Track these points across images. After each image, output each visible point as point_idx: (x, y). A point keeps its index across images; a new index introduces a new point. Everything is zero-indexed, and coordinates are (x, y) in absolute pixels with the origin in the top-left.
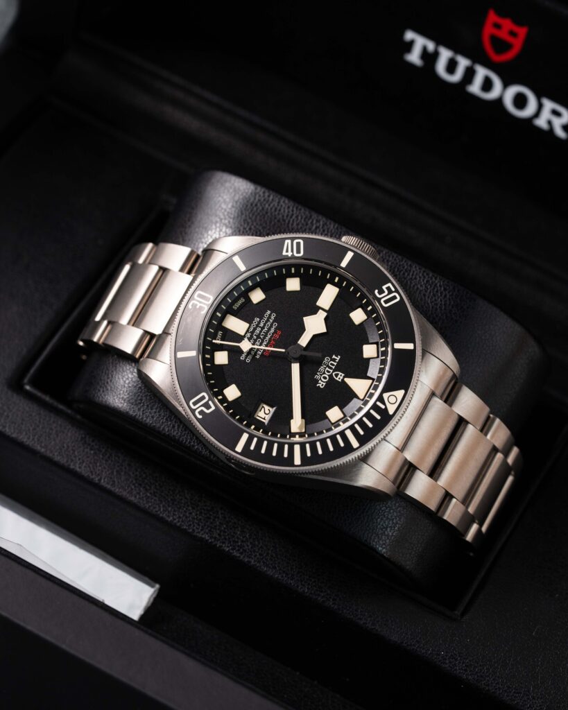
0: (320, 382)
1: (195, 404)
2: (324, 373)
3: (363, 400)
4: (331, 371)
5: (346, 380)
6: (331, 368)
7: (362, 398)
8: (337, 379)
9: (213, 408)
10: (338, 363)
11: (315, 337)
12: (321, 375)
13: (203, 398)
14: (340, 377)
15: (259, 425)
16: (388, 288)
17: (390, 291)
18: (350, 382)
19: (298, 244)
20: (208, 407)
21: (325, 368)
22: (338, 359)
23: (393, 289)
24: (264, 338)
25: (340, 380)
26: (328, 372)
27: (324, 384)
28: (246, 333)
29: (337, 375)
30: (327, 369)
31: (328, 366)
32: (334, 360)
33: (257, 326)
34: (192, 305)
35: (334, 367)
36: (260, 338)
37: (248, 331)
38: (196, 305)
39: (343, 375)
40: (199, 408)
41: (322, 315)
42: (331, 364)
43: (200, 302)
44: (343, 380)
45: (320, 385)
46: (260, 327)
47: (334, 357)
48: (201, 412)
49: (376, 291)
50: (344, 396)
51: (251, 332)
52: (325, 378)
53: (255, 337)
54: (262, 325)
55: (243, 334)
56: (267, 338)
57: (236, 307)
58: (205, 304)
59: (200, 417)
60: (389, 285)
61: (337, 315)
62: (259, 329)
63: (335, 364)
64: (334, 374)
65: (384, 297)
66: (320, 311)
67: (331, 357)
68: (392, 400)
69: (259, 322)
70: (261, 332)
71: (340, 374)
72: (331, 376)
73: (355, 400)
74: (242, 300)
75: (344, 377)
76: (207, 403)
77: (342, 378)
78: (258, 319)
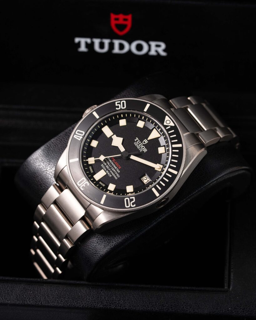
0: (144, 150)
1: (128, 205)
2: (141, 147)
3: (161, 136)
4: (141, 144)
5: (149, 139)
6: (140, 143)
7: (160, 136)
8: (146, 143)
9: (134, 198)
10: (139, 139)
11: (122, 144)
12: (141, 149)
13: (127, 200)
14: (146, 141)
15: (151, 183)
16: (118, 104)
17: (120, 103)
18: (151, 137)
19: (78, 132)
20: (132, 200)
21: (139, 146)
22: (137, 139)
23: (119, 102)
24: (112, 165)
25: (147, 142)
26: (141, 145)
27: (146, 149)
28: (106, 172)
29: (144, 142)
30: (139, 145)
31: (138, 144)
32: (137, 141)
33: (105, 166)
34: (82, 188)
35: (140, 142)
36: (111, 167)
37: (105, 171)
38: (83, 186)
39: (146, 140)
40: (130, 204)
41: (114, 137)
42: (138, 142)
43: (83, 184)
44: (148, 141)
45: (145, 151)
46: (106, 165)
47: (135, 140)
48: (133, 204)
49: (117, 109)
50: (155, 143)
51: (107, 170)
52: (143, 148)
53: (110, 169)
54: (106, 164)
55: (106, 174)
56: (113, 164)
57: (92, 171)
58: (85, 182)
59: (135, 205)
60: (116, 103)
61: (118, 131)
62: (107, 166)
63: (139, 141)
64: (143, 143)
65: (121, 106)
66: (112, 137)
67: (135, 141)
68: (168, 122)
69: (104, 165)
70: (108, 166)
71: (144, 141)
72: (143, 145)
73: (159, 139)
74: (90, 168)
75: (147, 140)
76: (130, 199)
77: (147, 141)
78: (102, 165)
